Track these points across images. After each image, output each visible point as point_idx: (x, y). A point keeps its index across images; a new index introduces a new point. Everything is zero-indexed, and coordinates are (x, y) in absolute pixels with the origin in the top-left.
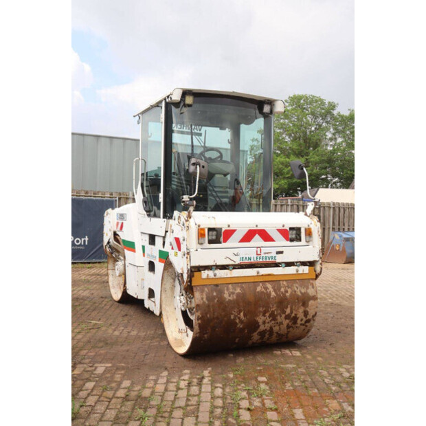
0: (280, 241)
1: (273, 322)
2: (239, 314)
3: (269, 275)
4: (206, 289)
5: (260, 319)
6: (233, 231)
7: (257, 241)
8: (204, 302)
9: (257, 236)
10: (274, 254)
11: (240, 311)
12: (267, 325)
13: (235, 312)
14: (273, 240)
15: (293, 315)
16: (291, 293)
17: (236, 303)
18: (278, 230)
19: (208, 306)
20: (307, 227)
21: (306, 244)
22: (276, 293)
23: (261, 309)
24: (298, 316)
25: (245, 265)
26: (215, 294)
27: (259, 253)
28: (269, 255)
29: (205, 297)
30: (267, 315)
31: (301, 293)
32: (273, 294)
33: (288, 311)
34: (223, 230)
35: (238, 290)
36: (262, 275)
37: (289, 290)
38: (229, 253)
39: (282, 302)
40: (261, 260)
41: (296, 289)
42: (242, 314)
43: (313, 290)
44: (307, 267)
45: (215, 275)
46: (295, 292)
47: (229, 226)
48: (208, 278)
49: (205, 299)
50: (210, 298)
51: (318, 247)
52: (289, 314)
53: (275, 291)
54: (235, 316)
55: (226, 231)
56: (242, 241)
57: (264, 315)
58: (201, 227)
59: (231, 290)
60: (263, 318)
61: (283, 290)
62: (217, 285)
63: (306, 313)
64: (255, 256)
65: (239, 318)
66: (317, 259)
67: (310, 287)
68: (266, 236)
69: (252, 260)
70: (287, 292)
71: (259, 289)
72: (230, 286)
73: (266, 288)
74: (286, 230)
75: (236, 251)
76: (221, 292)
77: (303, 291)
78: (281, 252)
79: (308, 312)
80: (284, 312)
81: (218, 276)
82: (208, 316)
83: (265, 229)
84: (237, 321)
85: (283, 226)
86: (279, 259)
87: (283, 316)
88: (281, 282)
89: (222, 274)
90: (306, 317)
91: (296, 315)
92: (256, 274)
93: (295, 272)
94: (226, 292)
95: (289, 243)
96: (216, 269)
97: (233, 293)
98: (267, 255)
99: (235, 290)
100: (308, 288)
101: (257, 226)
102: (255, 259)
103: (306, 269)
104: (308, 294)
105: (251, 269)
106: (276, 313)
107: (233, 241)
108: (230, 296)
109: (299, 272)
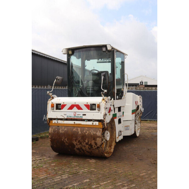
0: (85, 110)
1: (81, 145)
2: (65, 139)
3: (79, 124)
4: (54, 128)
5: (75, 143)
6: (65, 105)
7: (75, 109)
8: (52, 132)
9: (75, 107)
10: (82, 115)
11: (65, 138)
12: (78, 146)
13: (63, 138)
14: (82, 109)
15: (89, 143)
16: (88, 133)
17: (64, 134)
18: (85, 105)
19: (53, 134)
20: (99, 103)
21: (98, 111)
22: (81, 132)
23: (74, 138)
24: (92, 144)
25: (69, 119)
26: (56, 130)
27: (75, 114)
28: (80, 116)
29: (53, 130)
30: (77, 141)
31: (93, 134)
32: (80, 132)
33: (87, 141)
34: (61, 105)
35: (66, 129)
36: (76, 124)
37: (88, 132)
38: (63, 114)
39: (84, 137)
40: (76, 118)
41: (91, 132)
42: (66, 139)
43: (99, 133)
44: (98, 122)
45: (58, 122)
46: (90, 133)
47: (64, 103)
48: (55, 123)
49: (52, 131)
50: (54, 131)
51: (103, 113)
52: (87, 143)
53: (81, 131)
54: (64, 140)
55: (62, 105)
56: (69, 109)
57: (76, 141)
58: (53, 103)
59: (63, 129)
60: (75, 142)
61: (85, 131)
62: (58, 126)
63: (96, 144)
64: (73, 116)
65: (65, 141)
66: (103, 119)
67: (99, 131)
68: (79, 108)
69: (72, 117)
70: (86, 132)
71: (74, 130)
72: (63, 127)
73: (77, 130)
74: (89, 105)
75: (65, 113)
76: (59, 129)
77: (94, 133)
78: (85, 115)
79: (97, 143)
80: (85, 142)
81: (59, 123)
82: (53, 138)
83: (79, 104)
84: (65, 142)
85: (87, 103)
86: (84, 117)
87: (85, 143)
88: (85, 128)
89: (60, 122)
90: (97, 146)
91: (91, 143)
92: (74, 123)
93: (92, 124)
94: (61, 129)
95: (89, 111)
96: (58, 120)
97: (63, 130)
98: (78, 116)
99: (65, 129)
100: (97, 132)
101: (75, 103)
102: (73, 117)
103: (97, 123)
104: (97, 135)
105: (71, 121)
106: (81, 141)
107: (65, 109)
108: (62, 131)
109: (94, 124)
